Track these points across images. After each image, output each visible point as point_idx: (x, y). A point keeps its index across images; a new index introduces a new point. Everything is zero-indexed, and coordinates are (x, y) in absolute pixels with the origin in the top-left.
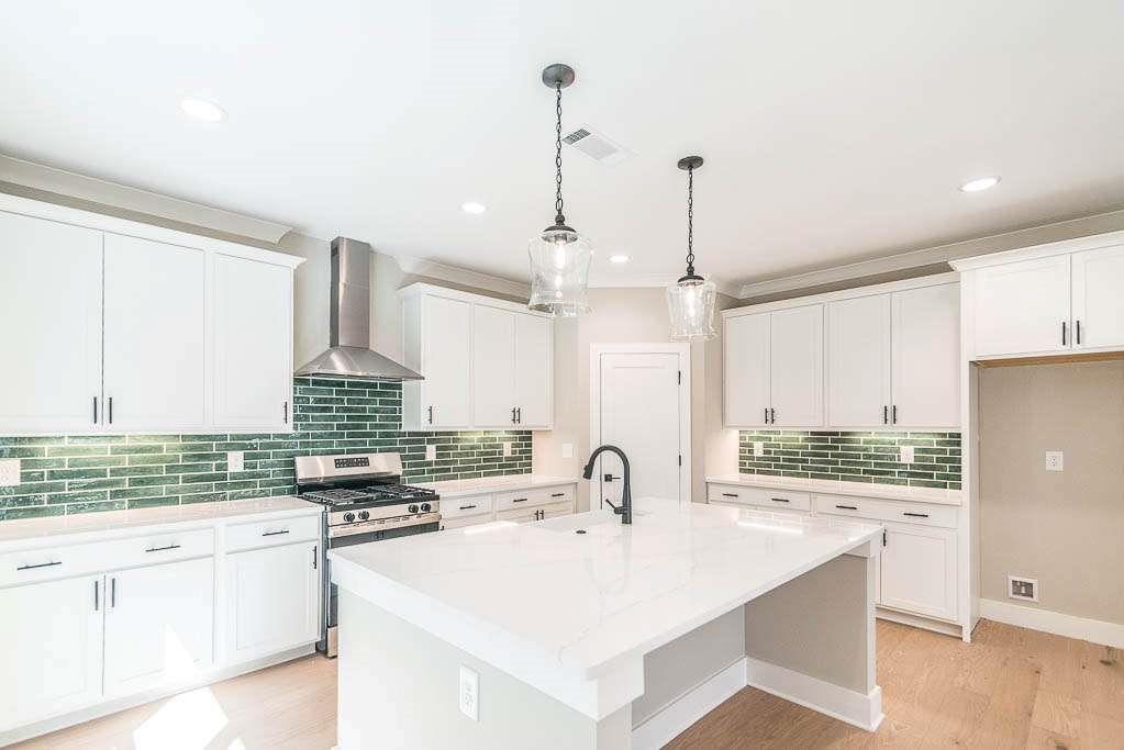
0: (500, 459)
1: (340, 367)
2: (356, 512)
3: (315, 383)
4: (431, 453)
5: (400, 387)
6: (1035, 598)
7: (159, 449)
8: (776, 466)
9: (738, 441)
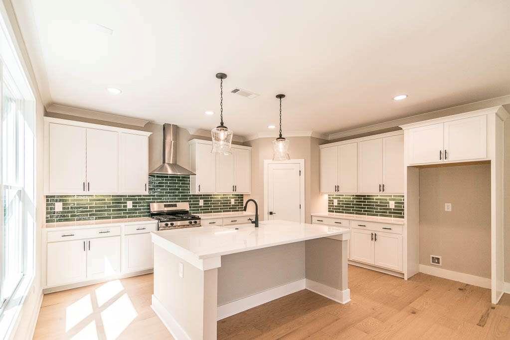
0: (230, 206)
1: (170, 172)
2: (169, 223)
3: (157, 177)
4: (201, 203)
5: (189, 178)
6: (441, 264)
7: (104, 200)
8: (342, 209)
9: (328, 199)
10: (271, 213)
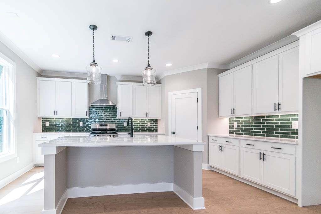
0: (147, 127)
4: (125, 124)
8: (242, 131)
9: (229, 122)
10: (174, 133)
